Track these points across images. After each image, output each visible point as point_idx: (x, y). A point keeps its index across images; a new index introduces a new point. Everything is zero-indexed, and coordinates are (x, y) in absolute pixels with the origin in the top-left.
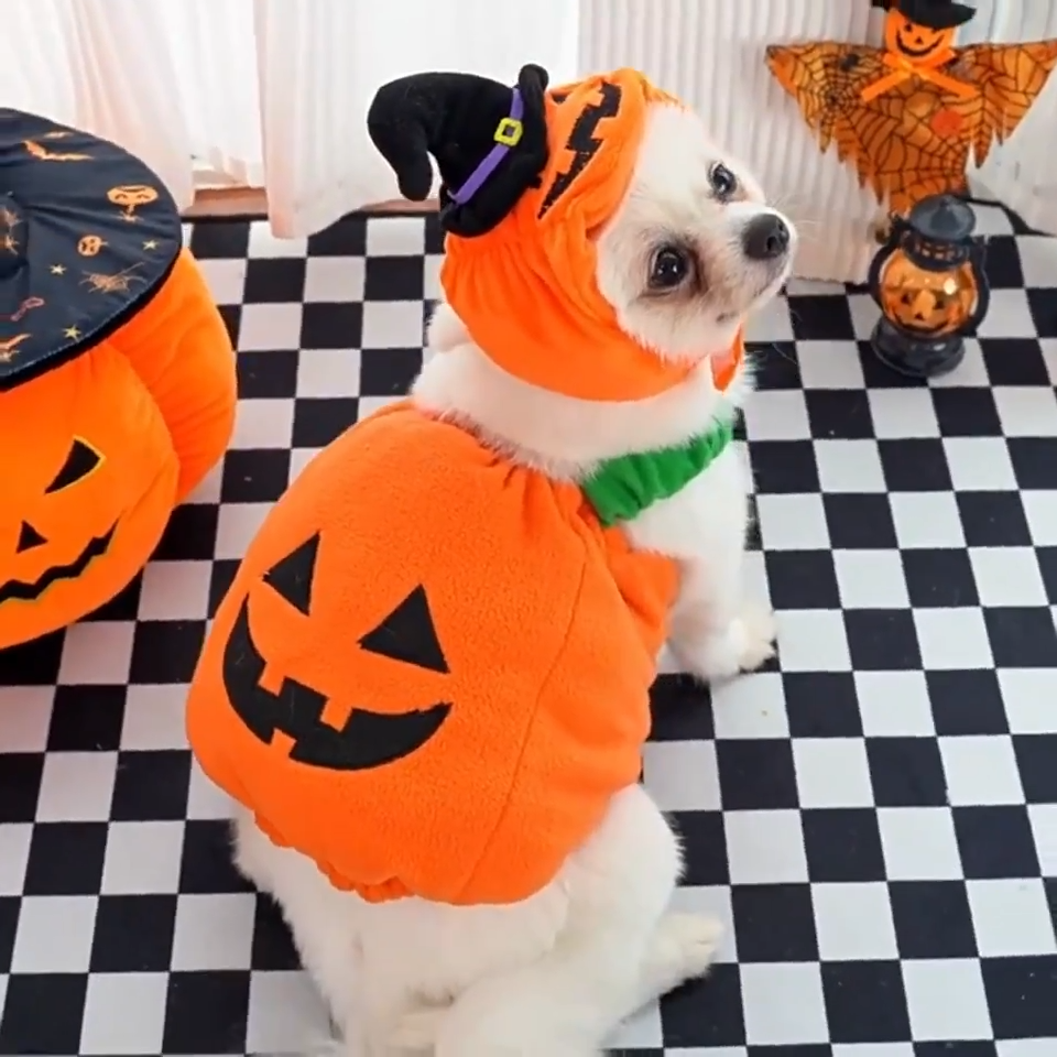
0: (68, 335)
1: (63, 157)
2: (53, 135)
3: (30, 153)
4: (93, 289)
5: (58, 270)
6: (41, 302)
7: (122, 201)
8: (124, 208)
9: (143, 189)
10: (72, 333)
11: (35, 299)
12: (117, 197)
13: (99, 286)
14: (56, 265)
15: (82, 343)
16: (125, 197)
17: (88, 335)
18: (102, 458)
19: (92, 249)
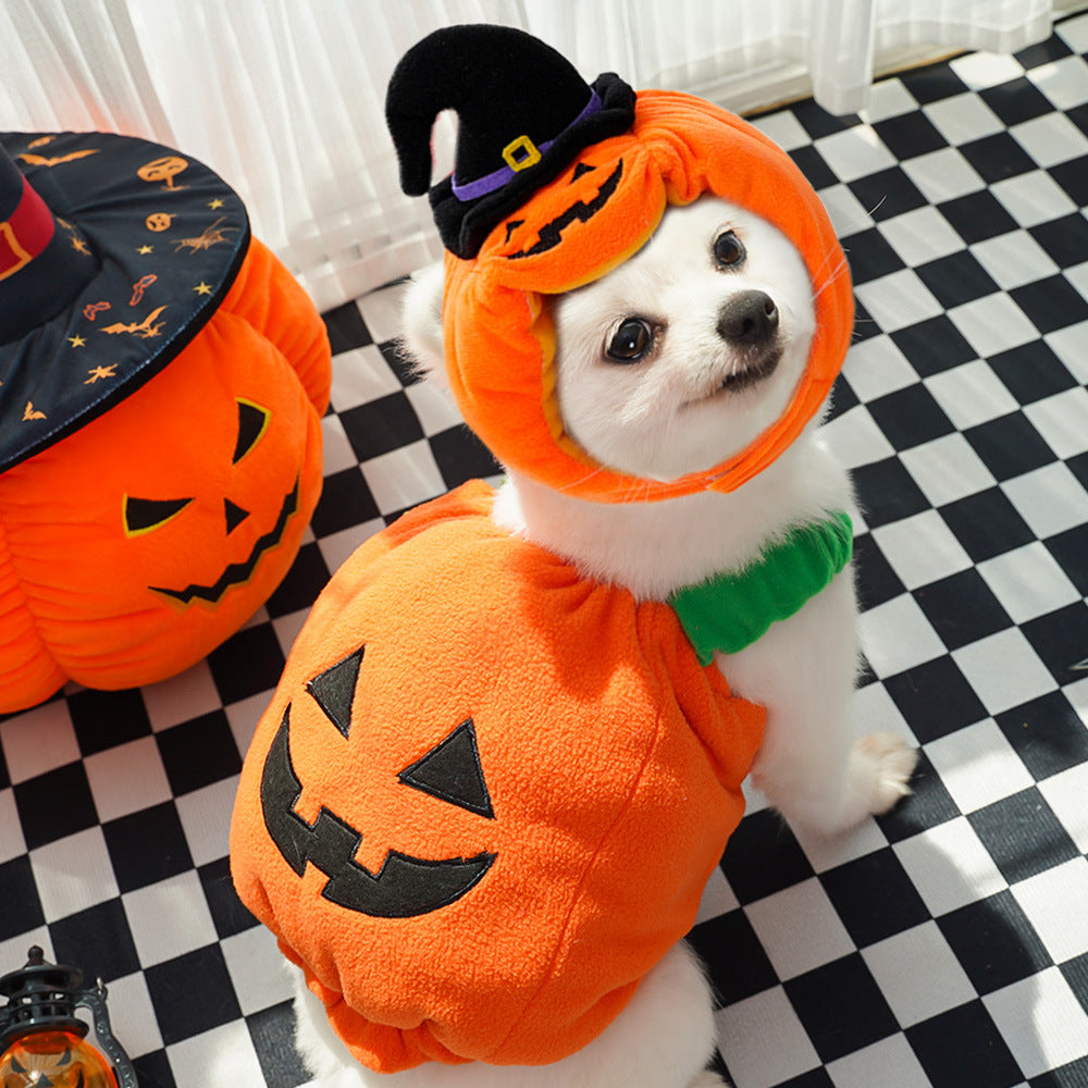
0: (201, 292)
1: (69, 158)
2: (38, 143)
3: (32, 165)
4: (193, 252)
5: (145, 250)
6: (153, 278)
7: (155, 177)
8: (164, 182)
9: (169, 161)
10: (203, 289)
11: (145, 278)
12: (150, 175)
13: (198, 247)
14: (142, 247)
15: (217, 295)
16: (157, 172)
17: (219, 285)
18: (268, 413)
19: (163, 224)
